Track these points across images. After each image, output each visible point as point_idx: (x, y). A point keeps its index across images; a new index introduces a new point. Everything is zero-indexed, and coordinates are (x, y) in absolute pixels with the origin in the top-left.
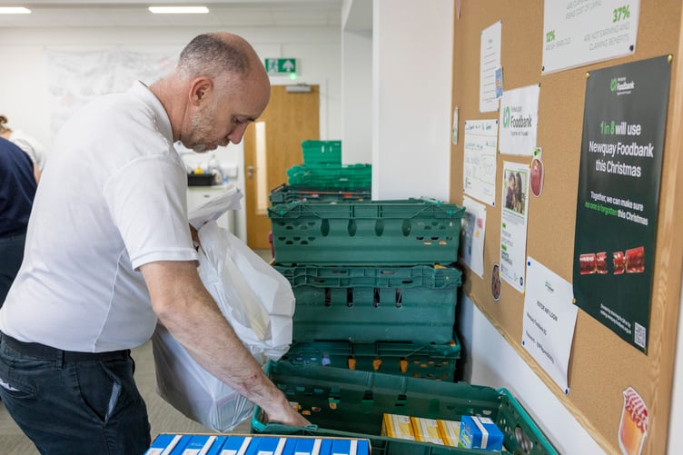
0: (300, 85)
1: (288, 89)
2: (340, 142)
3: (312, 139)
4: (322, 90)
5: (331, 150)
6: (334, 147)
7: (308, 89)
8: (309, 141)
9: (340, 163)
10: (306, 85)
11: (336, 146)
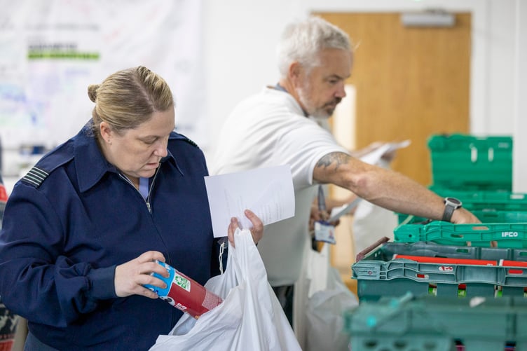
0: (432, 12)
1: (407, 19)
2: (509, 140)
3: (451, 130)
4: (478, 23)
5: (491, 155)
6: (497, 151)
7: (448, 20)
8: (444, 136)
9: (508, 186)
10: (443, 13)
11: (503, 146)
